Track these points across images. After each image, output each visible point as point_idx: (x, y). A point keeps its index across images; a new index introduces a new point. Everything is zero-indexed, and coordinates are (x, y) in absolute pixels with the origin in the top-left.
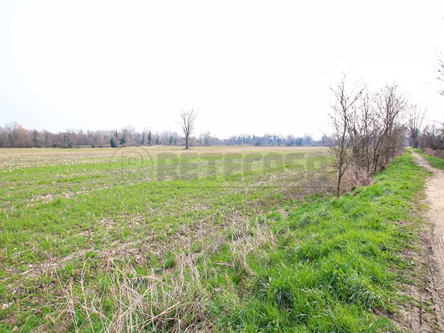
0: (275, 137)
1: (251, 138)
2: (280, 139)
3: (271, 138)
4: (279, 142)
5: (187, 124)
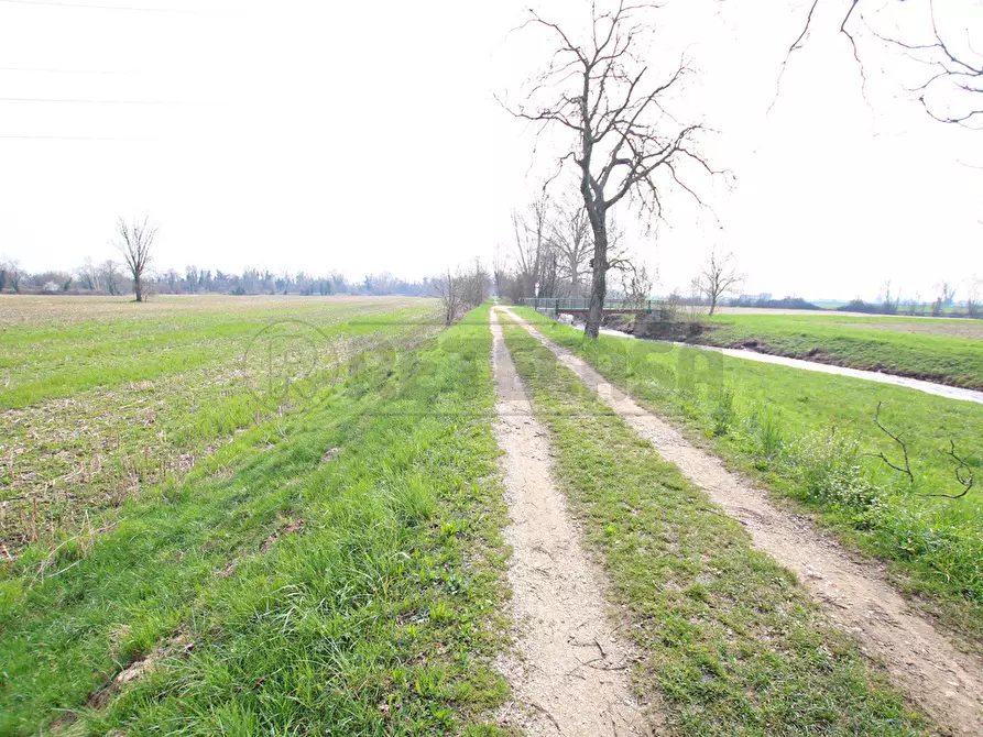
0: (269, 277)
1: (212, 278)
2: (282, 282)
3: (260, 278)
4: (283, 287)
5: (135, 249)
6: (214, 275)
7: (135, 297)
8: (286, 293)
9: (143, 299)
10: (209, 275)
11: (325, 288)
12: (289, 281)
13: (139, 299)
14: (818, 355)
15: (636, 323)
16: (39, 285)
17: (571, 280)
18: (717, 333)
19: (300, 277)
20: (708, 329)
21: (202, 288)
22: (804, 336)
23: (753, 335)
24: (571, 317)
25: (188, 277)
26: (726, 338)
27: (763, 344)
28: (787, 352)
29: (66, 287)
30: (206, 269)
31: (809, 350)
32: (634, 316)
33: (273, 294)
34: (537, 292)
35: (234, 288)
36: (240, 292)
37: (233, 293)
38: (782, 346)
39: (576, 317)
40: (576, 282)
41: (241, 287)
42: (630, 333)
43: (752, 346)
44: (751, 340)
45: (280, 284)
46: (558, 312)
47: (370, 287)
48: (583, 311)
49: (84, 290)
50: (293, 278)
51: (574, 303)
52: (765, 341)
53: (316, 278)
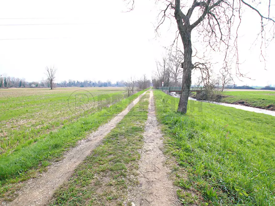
0: (91, 82)
1: (76, 83)
2: (94, 83)
3: (88, 82)
4: (94, 85)
5: (51, 75)
6: (76, 82)
7: (51, 88)
8: (95, 86)
9: (53, 89)
10: (75, 82)
11: (105, 85)
12: (96, 83)
13: (52, 89)
14: (272, 108)
15: (196, 95)
16: (30, 85)
17: (175, 81)
18: (227, 98)
19: (99, 82)
20: (224, 97)
21: (73, 85)
22: (263, 100)
23: (242, 99)
24: (175, 93)
25: (69, 82)
26: (230, 100)
27: (246, 103)
28: (257, 106)
29: (37, 85)
30: (74, 80)
31: (268, 105)
32: (196, 92)
33: (91, 87)
34: (163, 85)
35: (81, 85)
36: (82, 86)
37: (81, 87)
38: (254, 104)
39: (177, 93)
40: (176, 82)
41: (82, 85)
42: (195, 98)
43: (242, 103)
44: (241, 101)
45: (93, 84)
46: (170, 91)
47: (118, 85)
48: (179, 91)
49: (42, 86)
50: (97, 82)
51: (175, 88)
52: (247, 102)
53: (103, 82)
